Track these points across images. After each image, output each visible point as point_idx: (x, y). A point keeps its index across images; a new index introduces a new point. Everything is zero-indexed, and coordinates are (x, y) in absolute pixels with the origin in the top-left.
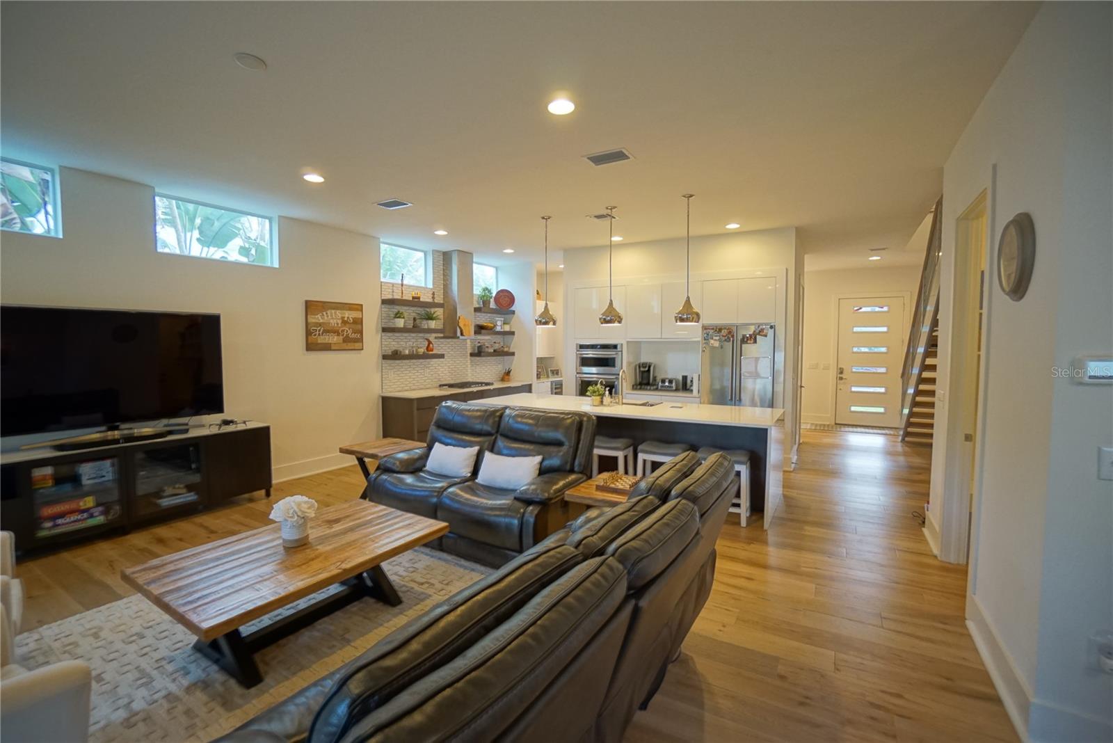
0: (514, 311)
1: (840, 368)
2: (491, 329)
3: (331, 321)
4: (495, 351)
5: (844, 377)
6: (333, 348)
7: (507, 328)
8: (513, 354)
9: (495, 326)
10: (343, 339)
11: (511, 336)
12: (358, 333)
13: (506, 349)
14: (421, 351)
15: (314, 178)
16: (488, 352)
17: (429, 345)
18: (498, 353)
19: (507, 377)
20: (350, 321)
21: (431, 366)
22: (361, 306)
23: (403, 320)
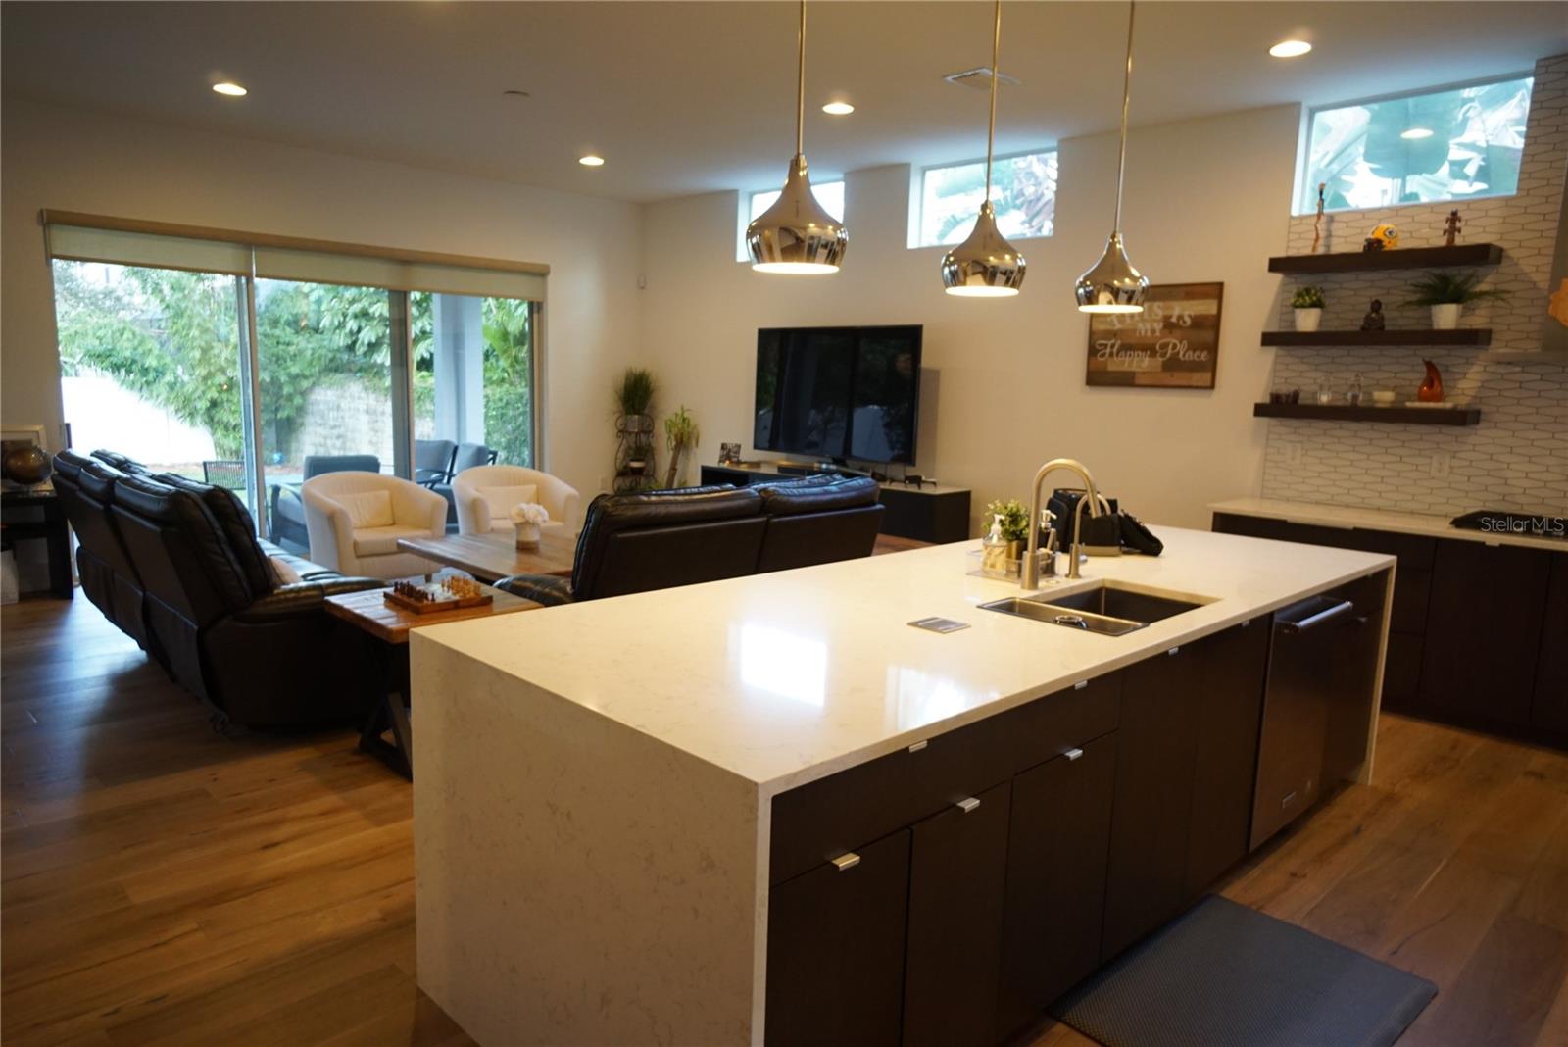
3: (1140, 326)
6: (1137, 382)
10: (1164, 363)
12: (1202, 350)
14: (1385, 397)
15: (838, 108)
20: (1184, 322)
21: (1467, 448)
22: (1219, 287)
23: (1315, 311)
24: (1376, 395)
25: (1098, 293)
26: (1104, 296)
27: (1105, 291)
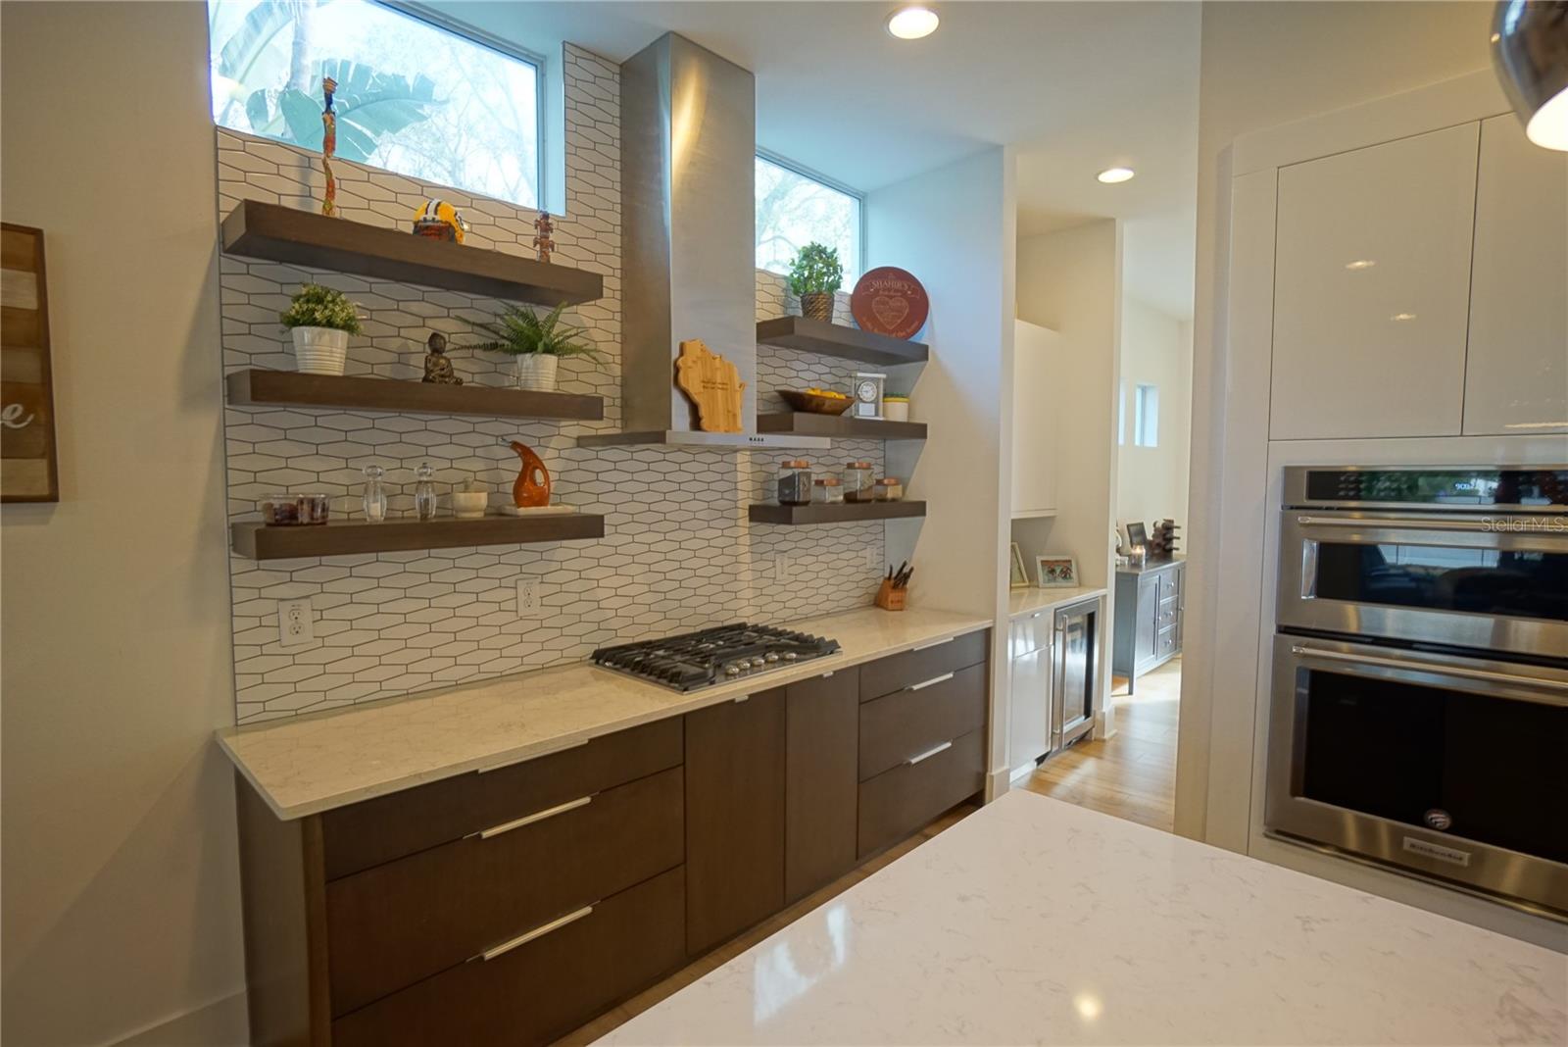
0: (925, 348)
2: (838, 410)
4: (850, 498)
7: (897, 411)
8: (918, 509)
9: (849, 402)
11: (906, 445)
13: (890, 493)
14: (474, 503)
16: (821, 503)
17: (526, 475)
18: (865, 506)
19: (893, 596)
21: (555, 566)
22: (31, 239)
23: (341, 336)
24: (462, 498)
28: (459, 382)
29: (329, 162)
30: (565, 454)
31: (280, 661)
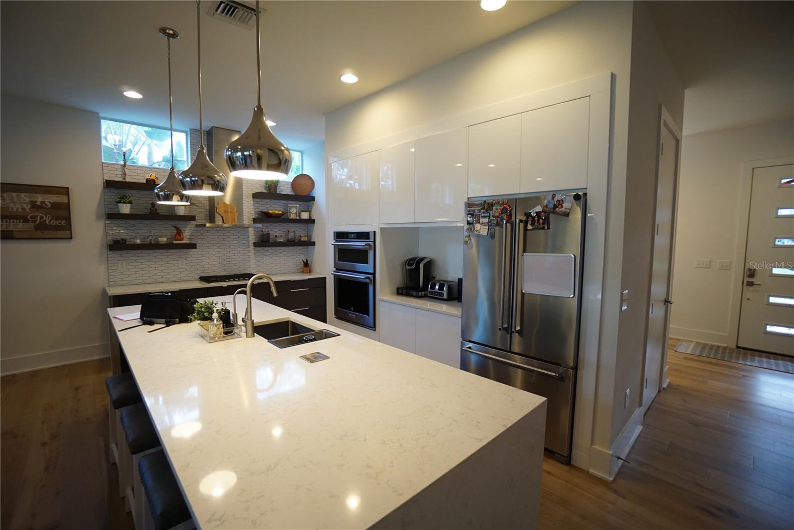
0: (314, 197)
1: (750, 270)
2: (280, 217)
3: (12, 205)
4: (287, 240)
5: (755, 283)
7: (305, 216)
8: (314, 243)
9: (287, 213)
10: (35, 226)
11: (308, 225)
12: (61, 220)
13: (304, 239)
14: (163, 240)
16: (276, 242)
17: (178, 234)
18: (294, 243)
19: (305, 269)
20: (46, 205)
21: (189, 256)
22: (66, 189)
23: (129, 205)
24: (160, 239)
25: (173, 194)
26: (175, 197)
27: (177, 195)
28: (158, 213)
29: (125, 169)
30: (192, 229)
31: (118, 273)
